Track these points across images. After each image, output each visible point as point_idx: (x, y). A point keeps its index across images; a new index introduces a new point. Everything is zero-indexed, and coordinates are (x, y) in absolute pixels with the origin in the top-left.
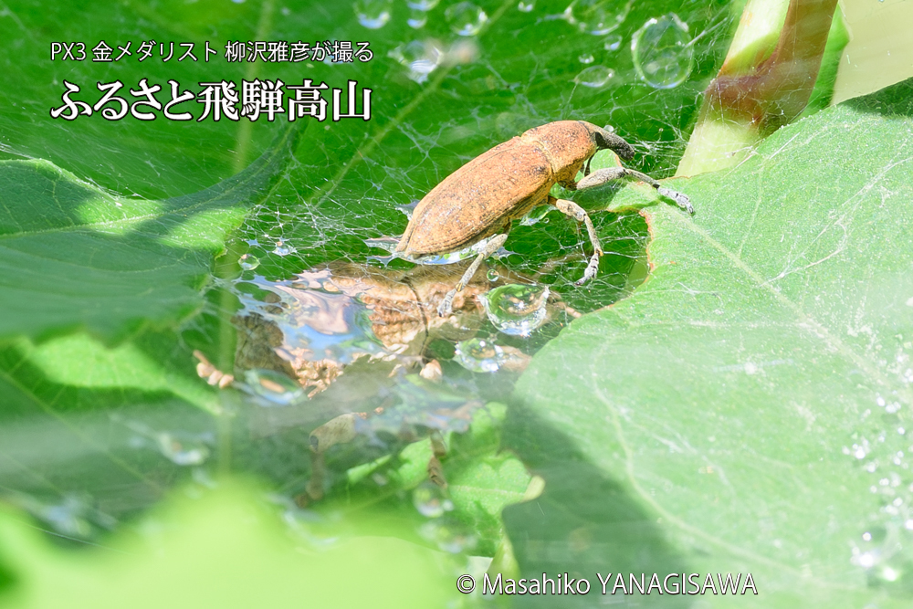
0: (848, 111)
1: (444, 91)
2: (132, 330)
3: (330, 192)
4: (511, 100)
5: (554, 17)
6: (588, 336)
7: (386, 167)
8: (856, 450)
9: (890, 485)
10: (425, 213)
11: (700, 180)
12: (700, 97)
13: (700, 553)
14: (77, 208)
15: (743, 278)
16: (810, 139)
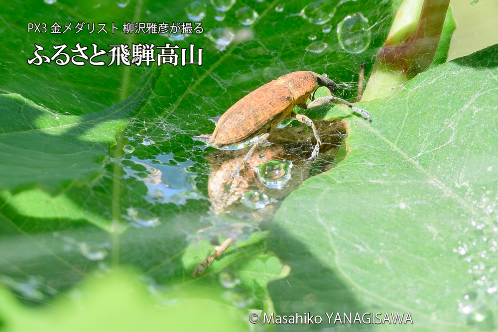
0: (455, 65)
1: (235, 55)
2: (66, 186)
3: (173, 111)
4: (271, 60)
5: (295, 15)
6: (314, 189)
7: (203, 97)
8: (461, 250)
9: (479, 269)
10: (225, 122)
11: (375, 103)
12: (374, 58)
13: (375, 307)
14: (35, 120)
15: (399, 156)
16: (434, 80)
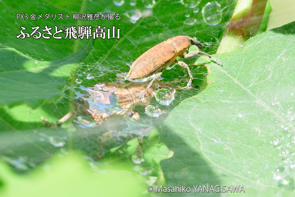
0: (272, 33)
1: (141, 26)
2: (41, 103)
3: (105, 59)
4: (163, 29)
5: (177, 2)
6: (188, 105)
7: (123, 51)
8: (275, 142)
9: (285, 153)
10: (136, 66)
11: (224, 55)
12: (224, 28)
13: (224, 175)
14: (23, 64)
15: (238, 87)
16: (260, 41)
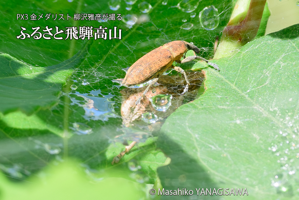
0: (270, 37)
1: (138, 31)
2: (36, 110)
3: (100, 65)
4: (160, 34)
5: (174, 7)
6: (185, 112)
7: (119, 56)
10: (132, 71)
11: (222, 60)
12: (221, 33)
13: (222, 183)
14: (18, 70)
15: (236, 92)
16: (257, 46)
